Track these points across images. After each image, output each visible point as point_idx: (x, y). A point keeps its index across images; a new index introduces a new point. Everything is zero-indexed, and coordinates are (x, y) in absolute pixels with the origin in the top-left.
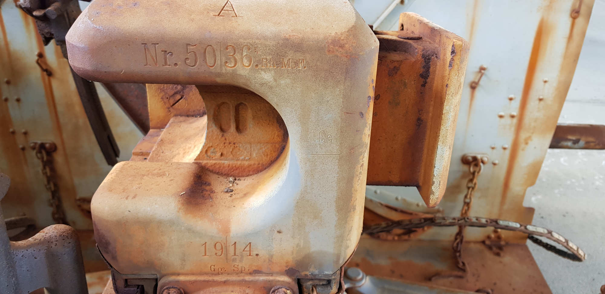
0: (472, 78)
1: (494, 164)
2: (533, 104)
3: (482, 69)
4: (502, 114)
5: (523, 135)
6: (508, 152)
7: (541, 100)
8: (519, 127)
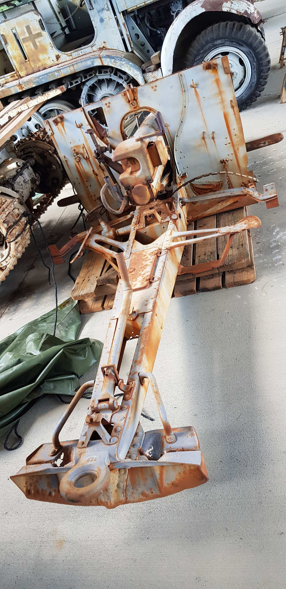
0: (211, 136)
1: (231, 160)
2: (234, 137)
3: (213, 132)
4: (226, 143)
5: (236, 148)
6: (234, 155)
7: (235, 135)
8: (233, 146)
